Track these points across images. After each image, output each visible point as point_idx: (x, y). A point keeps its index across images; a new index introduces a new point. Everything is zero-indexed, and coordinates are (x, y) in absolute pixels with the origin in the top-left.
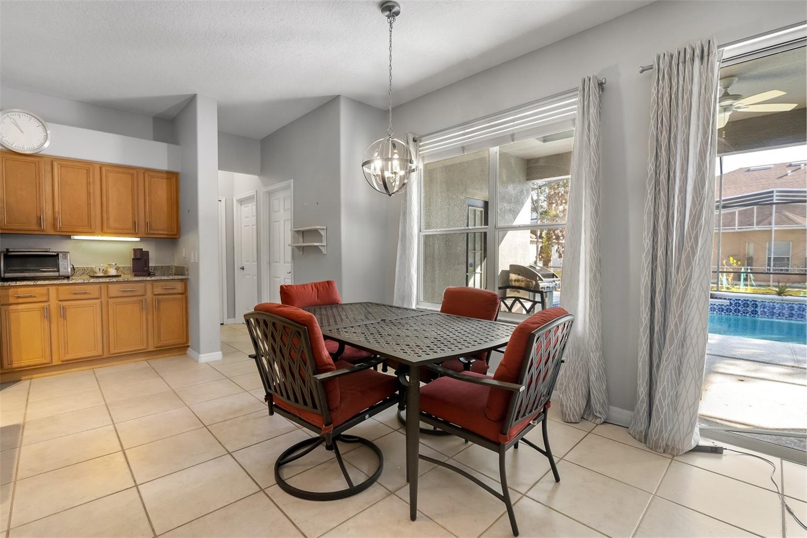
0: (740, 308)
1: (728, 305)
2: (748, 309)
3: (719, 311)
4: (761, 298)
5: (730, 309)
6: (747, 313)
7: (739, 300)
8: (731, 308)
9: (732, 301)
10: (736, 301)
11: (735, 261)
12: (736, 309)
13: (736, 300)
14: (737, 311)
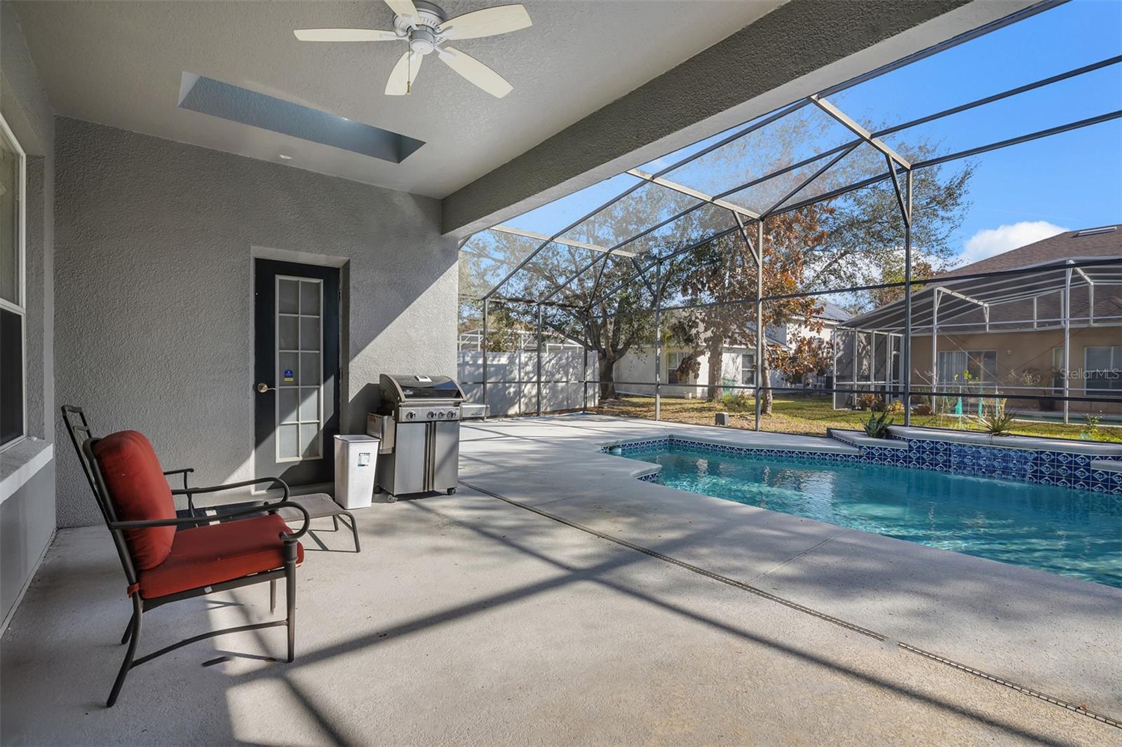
0: (925, 456)
1: (906, 451)
2: (938, 457)
3: (893, 460)
4: (958, 439)
5: (910, 457)
6: (936, 465)
7: (924, 441)
8: (911, 455)
9: (912, 444)
10: (919, 444)
12: (918, 458)
13: (919, 441)
14: (921, 461)
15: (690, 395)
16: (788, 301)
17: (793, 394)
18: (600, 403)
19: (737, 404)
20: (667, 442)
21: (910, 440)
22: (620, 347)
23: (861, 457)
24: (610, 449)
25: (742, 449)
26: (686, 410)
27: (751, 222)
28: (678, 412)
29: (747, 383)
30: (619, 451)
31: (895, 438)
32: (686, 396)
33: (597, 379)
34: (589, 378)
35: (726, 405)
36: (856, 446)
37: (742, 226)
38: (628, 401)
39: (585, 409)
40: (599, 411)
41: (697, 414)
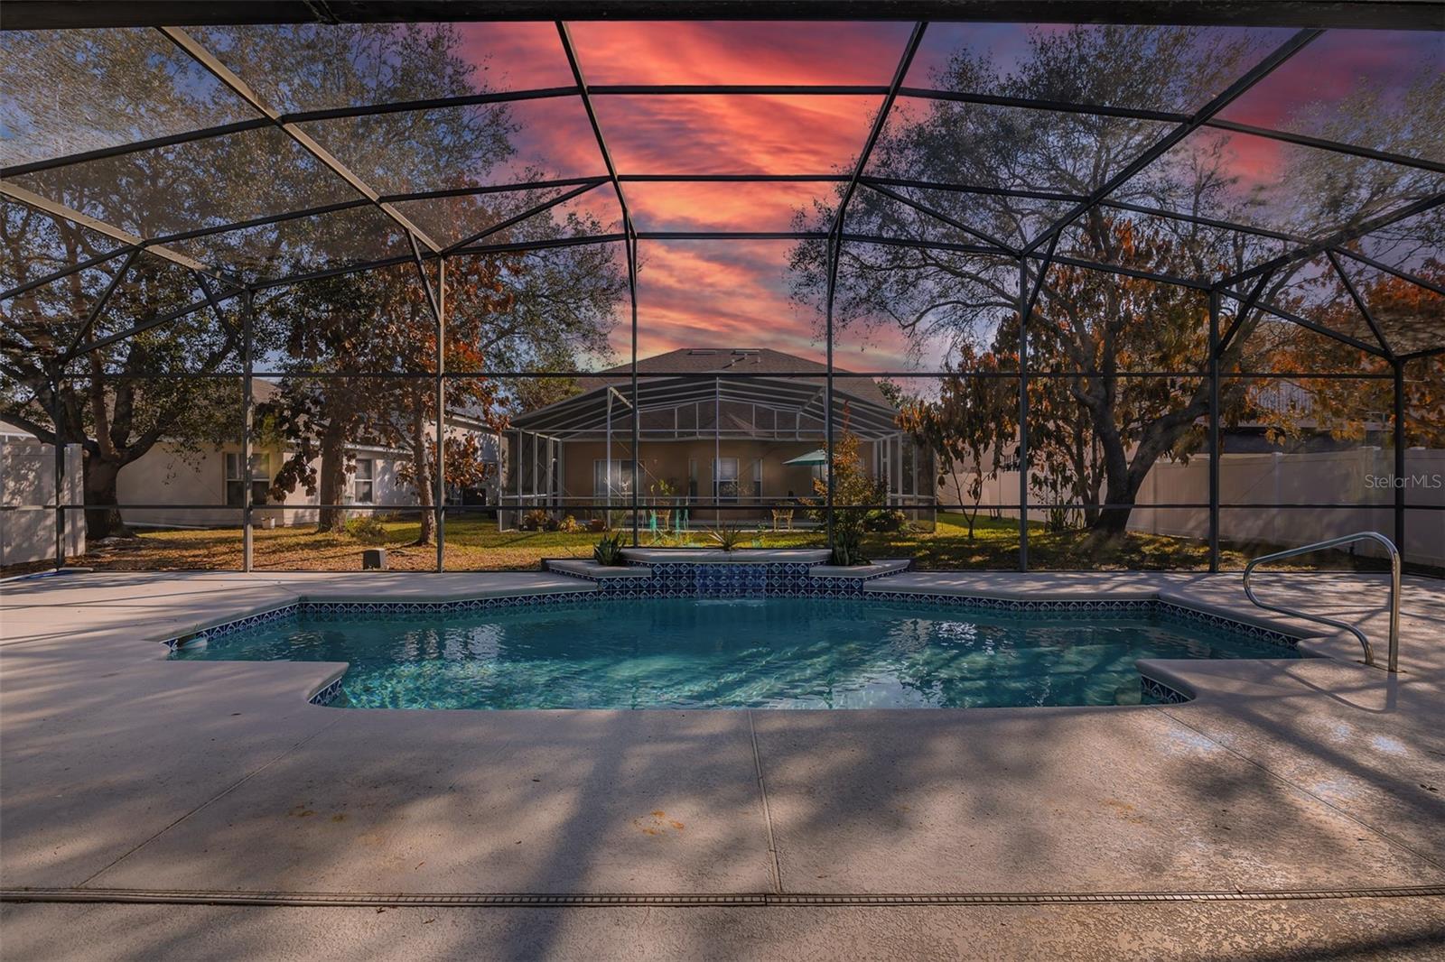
0: (668, 582)
1: (649, 578)
2: (682, 582)
3: (636, 592)
4: (699, 558)
5: (654, 586)
6: (680, 591)
7: (667, 565)
8: (655, 582)
9: (655, 569)
10: (662, 568)
11: (667, 486)
12: (662, 586)
13: (662, 565)
14: (665, 588)
15: (273, 522)
16: (470, 384)
17: (407, 515)
18: (88, 548)
19: (371, 532)
20: (295, 611)
21: (654, 565)
22: (133, 439)
23: (600, 592)
24: (182, 644)
25: (440, 605)
26: (290, 548)
27: (429, 255)
28: (274, 552)
29: (361, 500)
30: (202, 643)
31: (631, 564)
32: (264, 524)
33: (79, 500)
34: (66, 498)
35: (353, 536)
36: (592, 579)
37: (419, 258)
38: (154, 540)
39: (59, 561)
40: (92, 562)
41: (313, 554)
